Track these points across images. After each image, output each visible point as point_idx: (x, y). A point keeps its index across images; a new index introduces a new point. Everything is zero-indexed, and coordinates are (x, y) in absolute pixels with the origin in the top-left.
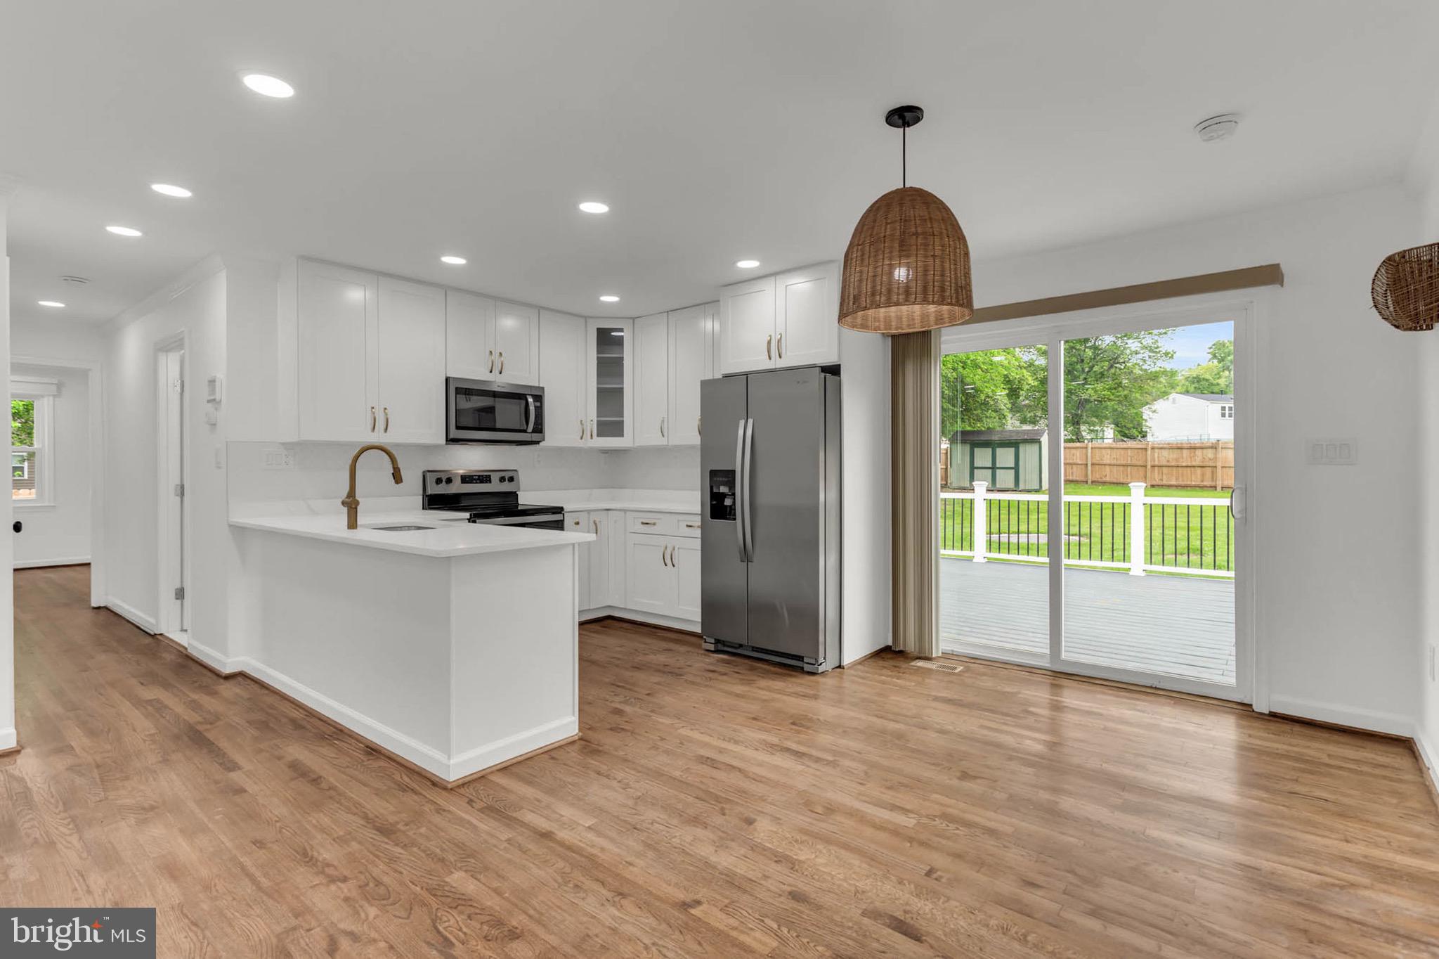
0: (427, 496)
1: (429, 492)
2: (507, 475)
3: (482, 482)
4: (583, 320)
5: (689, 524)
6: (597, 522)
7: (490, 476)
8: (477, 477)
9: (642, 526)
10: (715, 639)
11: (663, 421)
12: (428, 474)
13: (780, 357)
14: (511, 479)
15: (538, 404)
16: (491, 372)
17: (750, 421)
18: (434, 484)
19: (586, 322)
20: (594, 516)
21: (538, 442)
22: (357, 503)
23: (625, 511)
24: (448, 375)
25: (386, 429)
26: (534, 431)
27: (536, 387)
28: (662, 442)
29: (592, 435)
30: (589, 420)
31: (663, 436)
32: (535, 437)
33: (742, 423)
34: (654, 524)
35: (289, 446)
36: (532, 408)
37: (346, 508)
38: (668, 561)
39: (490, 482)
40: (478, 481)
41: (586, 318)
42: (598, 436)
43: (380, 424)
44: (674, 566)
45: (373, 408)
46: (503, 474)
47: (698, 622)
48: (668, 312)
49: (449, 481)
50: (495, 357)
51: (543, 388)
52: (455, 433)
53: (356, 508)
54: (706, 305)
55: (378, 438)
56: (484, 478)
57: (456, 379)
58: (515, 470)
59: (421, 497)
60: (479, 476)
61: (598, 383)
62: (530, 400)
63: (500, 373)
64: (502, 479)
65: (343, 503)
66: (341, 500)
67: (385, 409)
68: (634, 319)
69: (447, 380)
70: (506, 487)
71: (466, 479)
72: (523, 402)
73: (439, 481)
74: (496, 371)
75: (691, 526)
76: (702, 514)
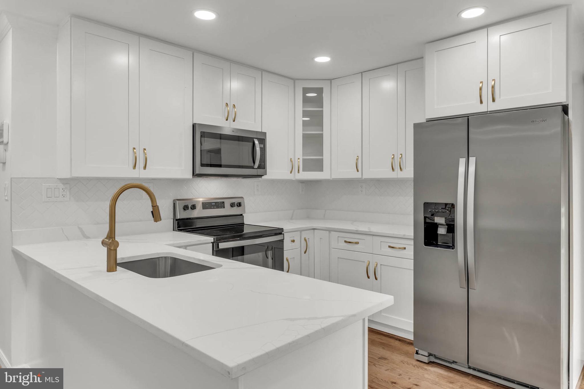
0: (177, 220)
1: (178, 217)
2: (236, 201)
3: (218, 207)
4: (292, 81)
5: (392, 245)
6: (307, 239)
7: (223, 202)
8: (214, 204)
9: (346, 244)
10: (428, 353)
11: (357, 159)
12: (177, 202)
13: (494, 100)
14: (239, 205)
15: (262, 146)
16: (227, 120)
17: (472, 160)
18: (182, 210)
19: (294, 83)
20: (305, 235)
21: (261, 176)
22: (117, 244)
23: (330, 230)
24: (196, 121)
25: (145, 168)
26: (259, 167)
27: (260, 132)
28: (358, 175)
29: (299, 170)
30: (296, 159)
31: (358, 171)
32: (260, 172)
33: (462, 161)
34: (357, 243)
35: (65, 181)
36: (258, 149)
37: (106, 248)
38: (371, 274)
39: (224, 207)
40: (215, 207)
41: (294, 80)
42: (303, 171)
43: (141, 163)
44: (376, 279)
45: (134, 148)
46: (233, 201)
47: (412, 332)
48: (362, 73)
49: (194, 207)
50: (230, 108)
51: (265, 134)
52: (199, 170)
53: (116, 250)
54: (398, 65)
55: (139, 174)
56: (219, 204)
57: (200, 125)
58: (242, 198)
59: (172, 220)
60: (216, 203)
61: (303, 131)
62: (256, 142)
63: (234, 121)
64: (232, 205)
65: (103, 243)
66: (101, 240)
67: (145, 149)
68: (331, 80)
69: (194, 126)
70: (235, 211)
71: (206, 205)
72: (251, 144)
73: (186, 208)
74: (231, 119)
75: (393, 247)
76: (415, 239)
